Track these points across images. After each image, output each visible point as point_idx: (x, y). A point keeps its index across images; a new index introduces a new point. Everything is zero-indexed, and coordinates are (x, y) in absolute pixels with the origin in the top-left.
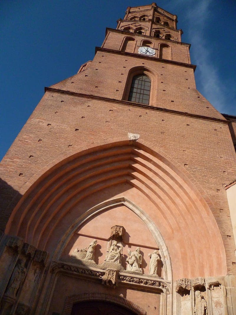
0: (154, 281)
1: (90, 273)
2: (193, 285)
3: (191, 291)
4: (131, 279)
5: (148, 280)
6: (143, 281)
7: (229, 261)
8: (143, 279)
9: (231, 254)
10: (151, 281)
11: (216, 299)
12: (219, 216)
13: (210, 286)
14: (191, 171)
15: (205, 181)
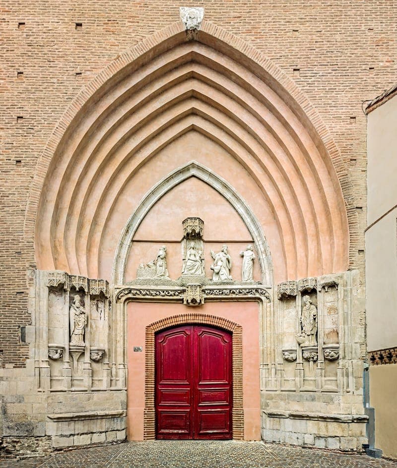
0: (249, 289)
1: (167, 293)
2: (300, 289)
3: (297, 297)
4: (220, 291)
5: (242, 289)
6: (235, 291)
7: (354, 249)
8: (234, 289)
9: (359, 238)
10: (245, 289)
11: (330, 304)
12: (347, 175)
13: (324, 287)
14: (305, 83)
15: (330, 102)
